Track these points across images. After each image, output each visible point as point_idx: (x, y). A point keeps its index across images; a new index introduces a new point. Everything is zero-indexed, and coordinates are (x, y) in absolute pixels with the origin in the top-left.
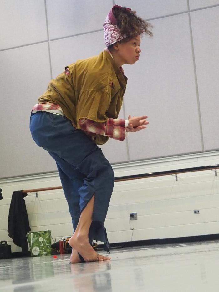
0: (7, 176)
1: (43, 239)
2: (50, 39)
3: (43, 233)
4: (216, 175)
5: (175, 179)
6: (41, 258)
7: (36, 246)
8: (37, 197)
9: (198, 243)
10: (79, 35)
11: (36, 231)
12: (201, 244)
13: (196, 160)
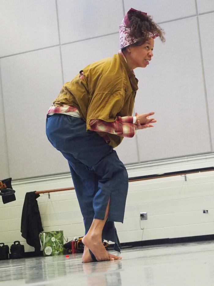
0: (20, 178)
1: (56, 239)
3: (56, 233)
5: (184, 179)
6: (53, 258)
7: (49, 246)
8: (49, 198)
9: (207, 242)
10: (90, 39)
11: (48, 231)
12: (210, 243)
13: (205, 160)
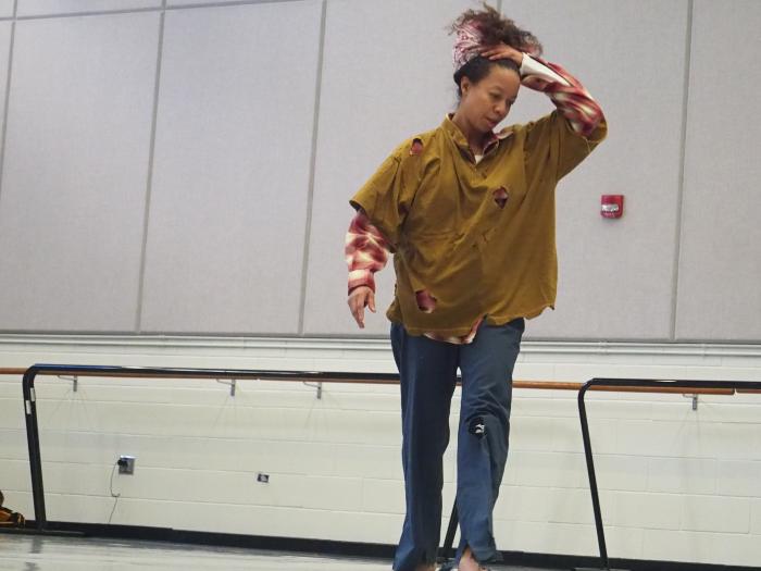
2: (18, 15)
4: (319, 397)
13: (282, 353)
